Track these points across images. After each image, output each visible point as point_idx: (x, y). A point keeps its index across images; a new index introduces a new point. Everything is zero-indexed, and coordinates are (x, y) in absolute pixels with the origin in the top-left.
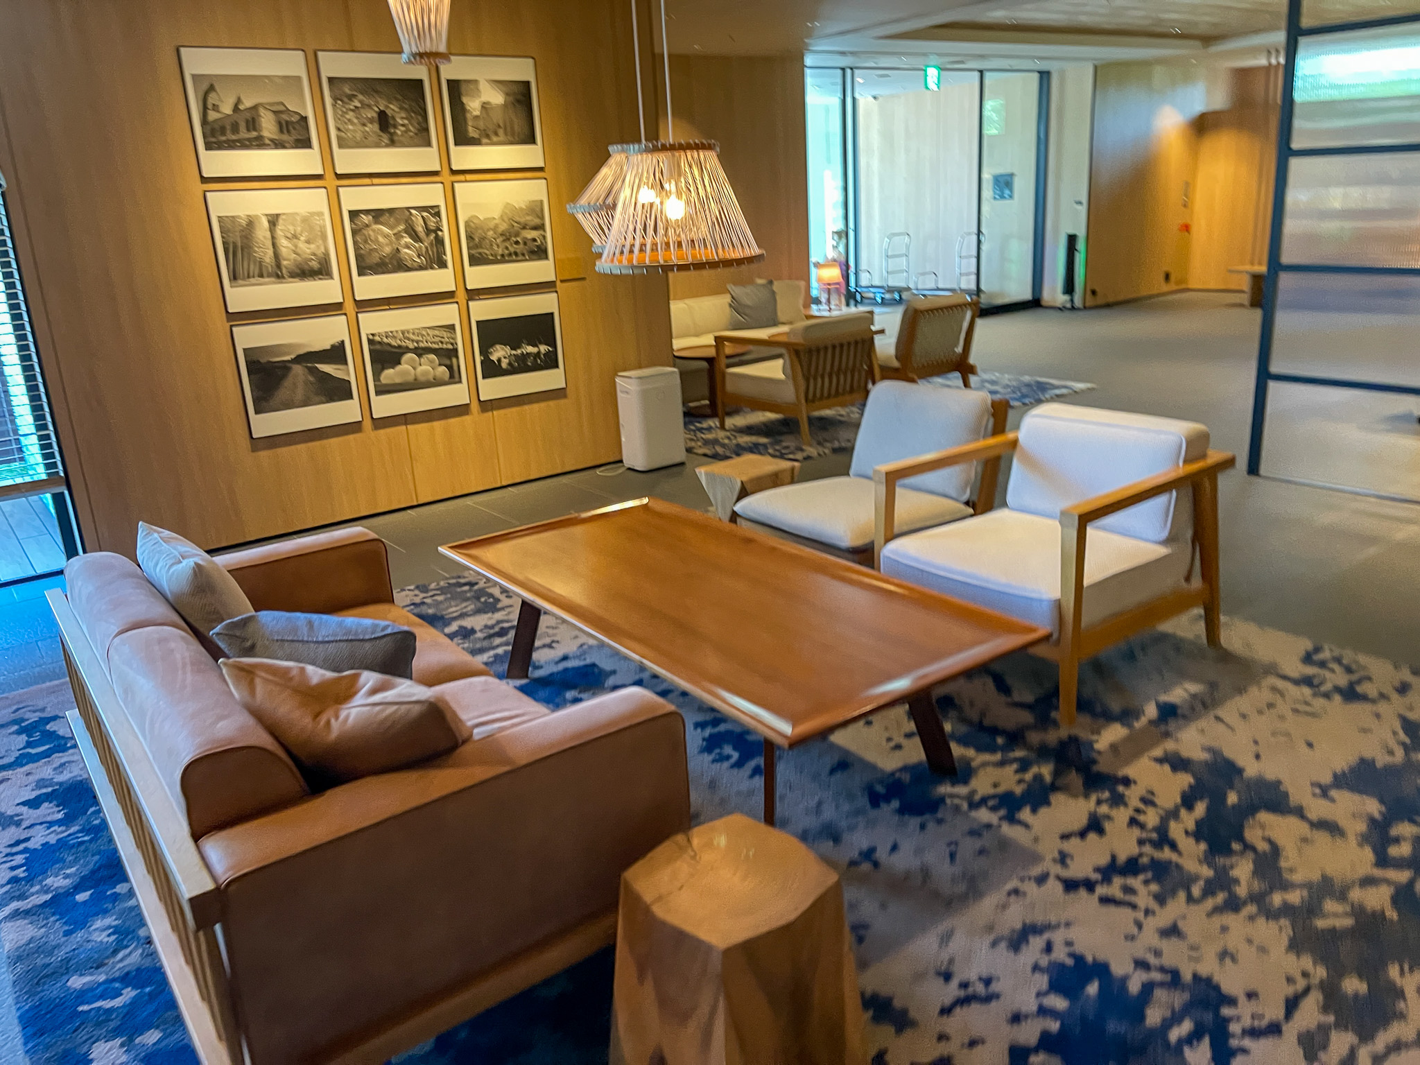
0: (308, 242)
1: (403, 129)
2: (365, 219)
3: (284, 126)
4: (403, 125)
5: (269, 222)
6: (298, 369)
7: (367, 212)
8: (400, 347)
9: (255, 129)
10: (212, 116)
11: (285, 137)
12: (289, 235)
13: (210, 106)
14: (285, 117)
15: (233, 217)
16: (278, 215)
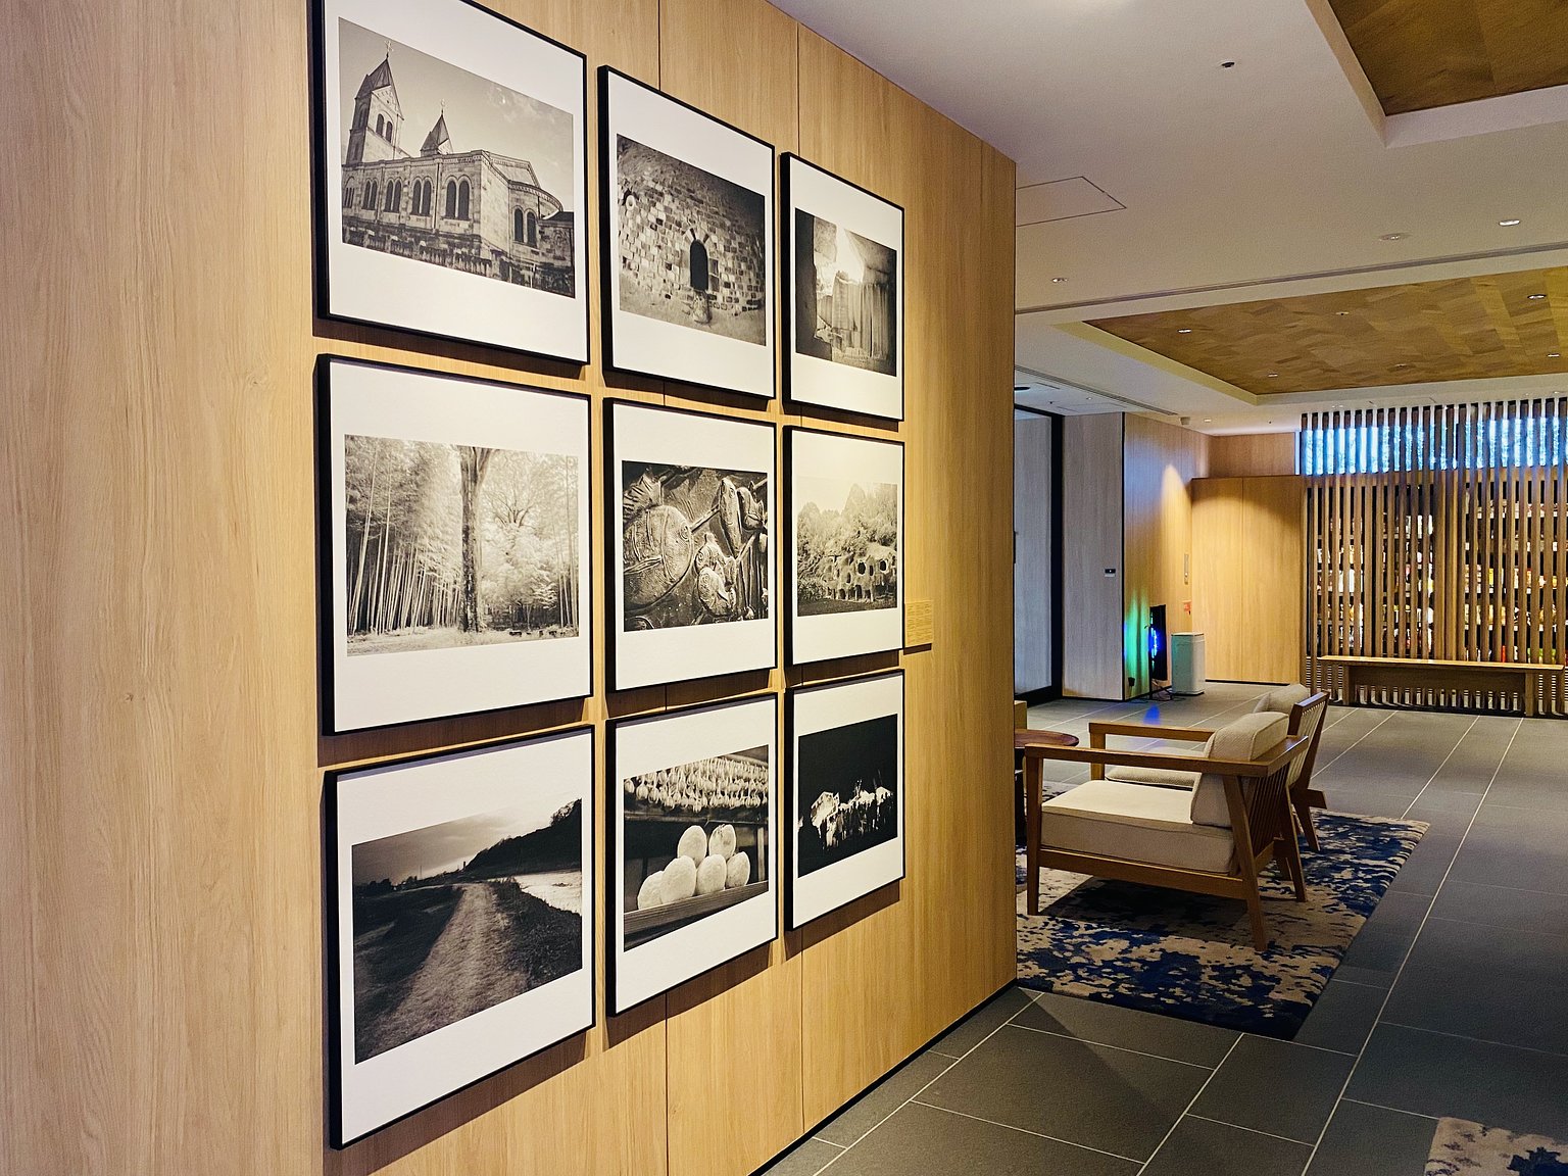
0: (538, 533)
1: (726, 292)
2: (651, 487)
3: (525, 225)
4: (727, 285)
5: (465, 469)
6: (477, 898)
7: (657, 470)
8: (678, 809)
9: (464, 216)
10: (375, 149)
11: (523, 252)
12: (504, 512)
13: (373, 122)
14: (529, 202)
15: (383, 442)
16: (486, 453)
